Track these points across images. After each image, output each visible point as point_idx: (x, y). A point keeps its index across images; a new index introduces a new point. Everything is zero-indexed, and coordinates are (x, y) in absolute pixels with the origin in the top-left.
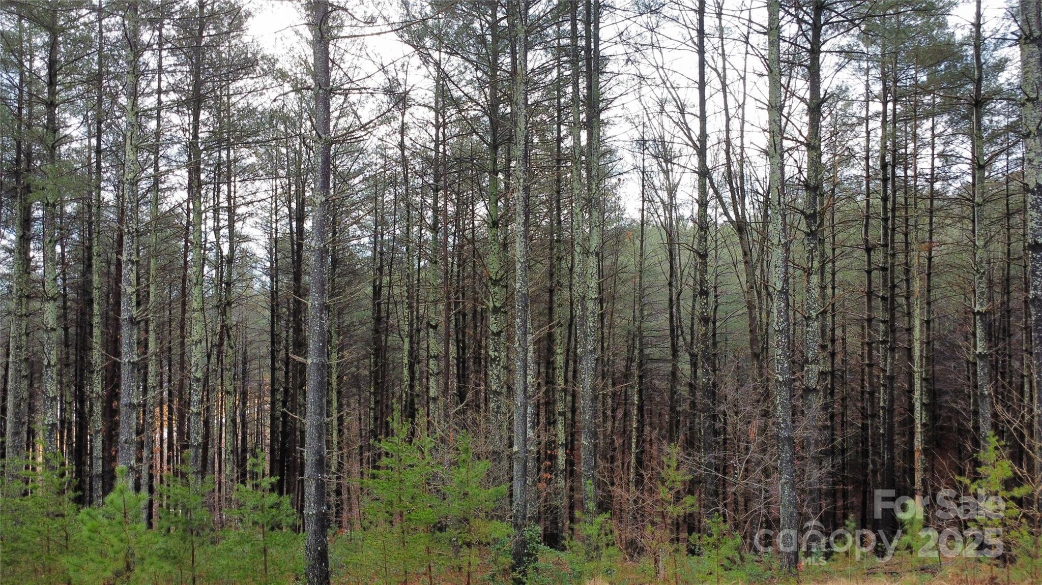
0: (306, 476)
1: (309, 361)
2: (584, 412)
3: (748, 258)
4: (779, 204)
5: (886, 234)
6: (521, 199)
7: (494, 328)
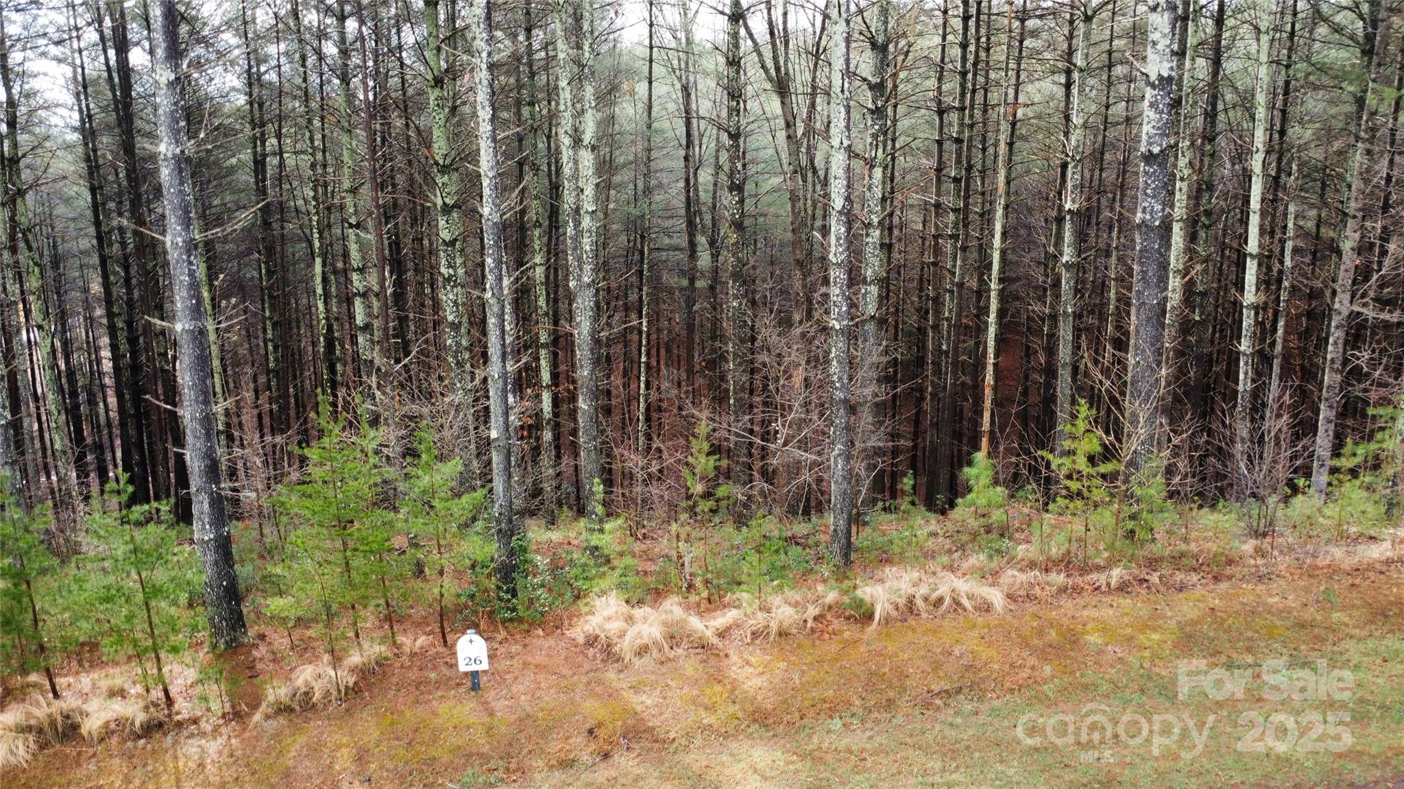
0: (193, 489)
1: (179, 327)
2: (582, 366)
3: (791, 132)
4: (842, 91)
5: (963, 94)
6: (485, 83)
7: (445, 235)
